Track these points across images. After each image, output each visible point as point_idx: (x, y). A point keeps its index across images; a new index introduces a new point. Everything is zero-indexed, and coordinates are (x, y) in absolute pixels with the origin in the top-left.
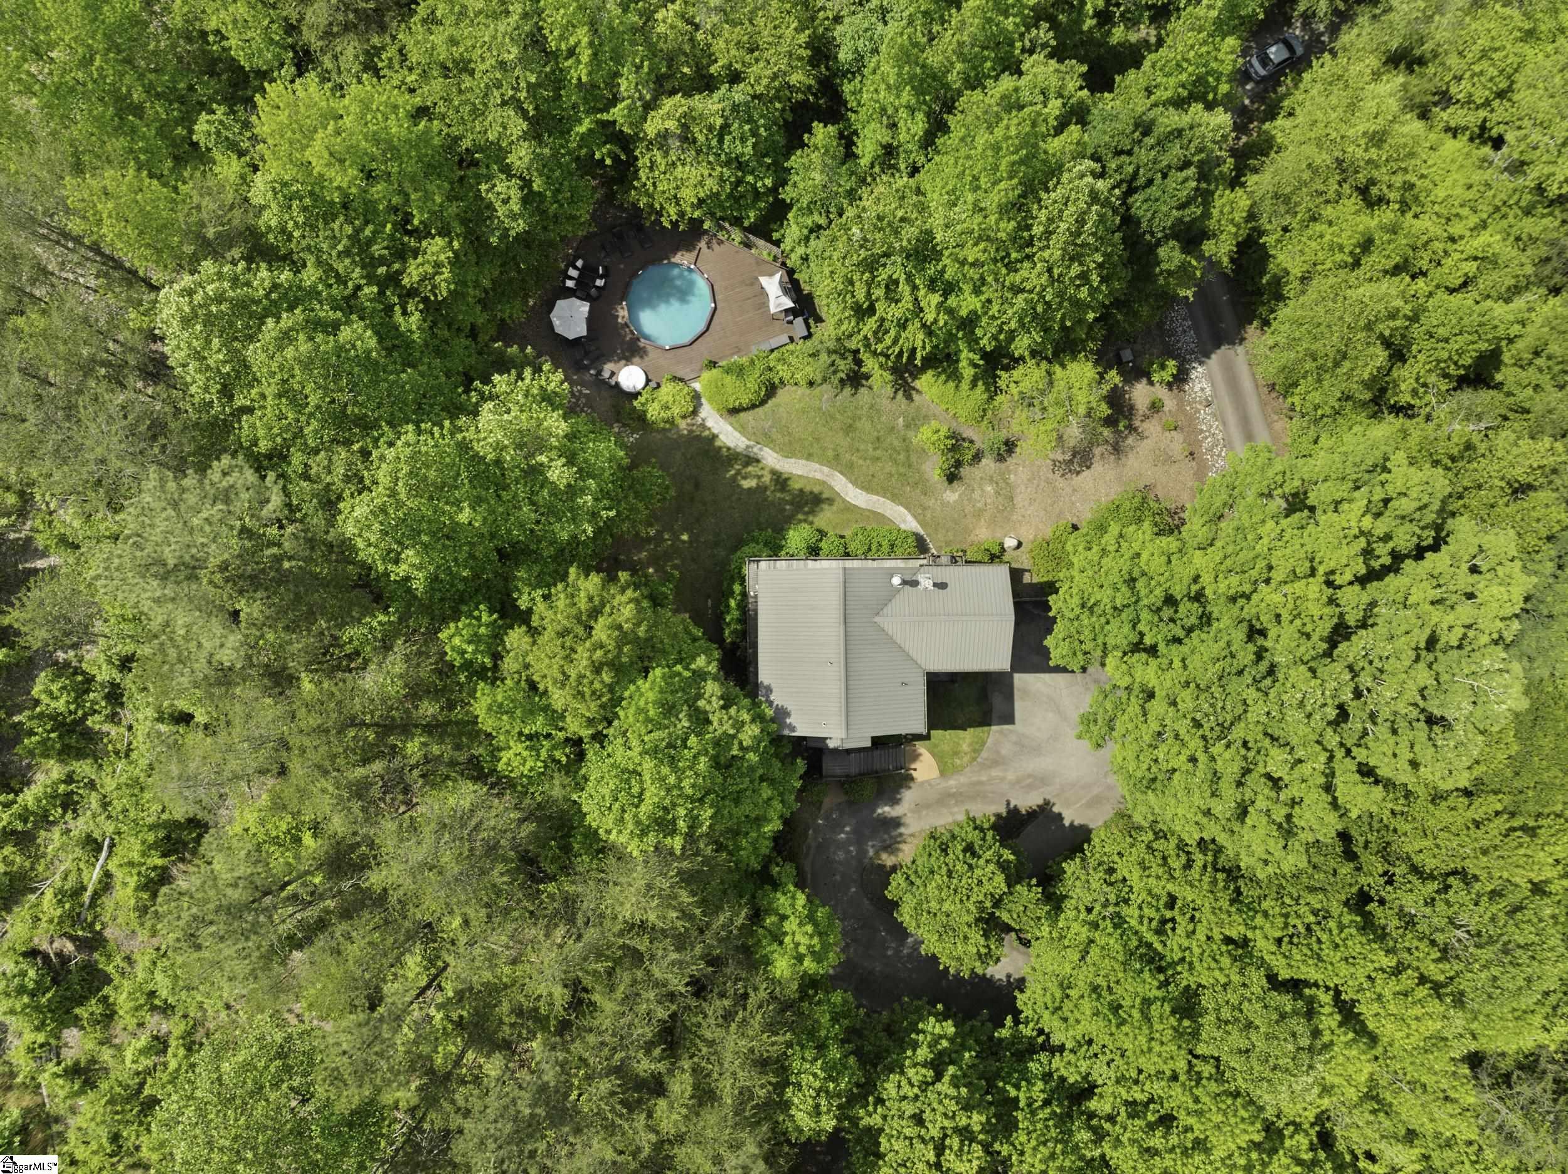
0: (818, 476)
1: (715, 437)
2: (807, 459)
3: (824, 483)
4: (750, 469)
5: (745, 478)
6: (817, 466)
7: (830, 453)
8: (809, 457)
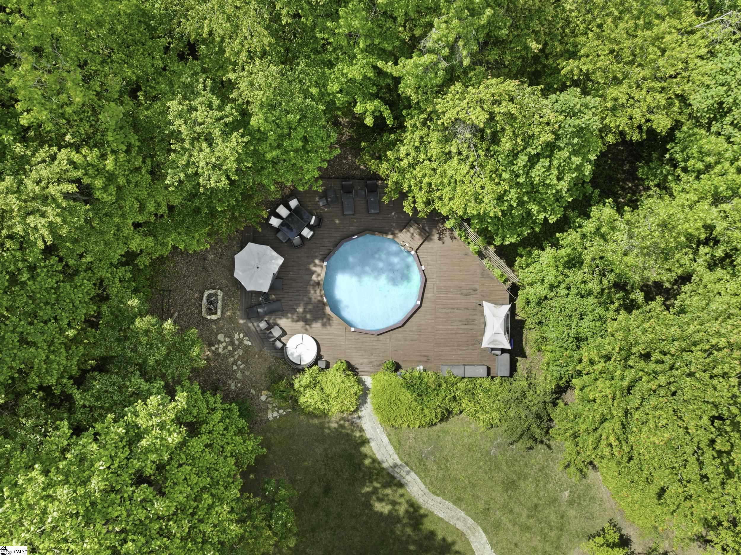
0: (460, 526)
1: (365, 442)
2: (455, 503)
3: (463, 534)
4: (388, 491)
5: (380, 500)
6: (463, 514)
7: (481, 506)
8: (458, 501)
